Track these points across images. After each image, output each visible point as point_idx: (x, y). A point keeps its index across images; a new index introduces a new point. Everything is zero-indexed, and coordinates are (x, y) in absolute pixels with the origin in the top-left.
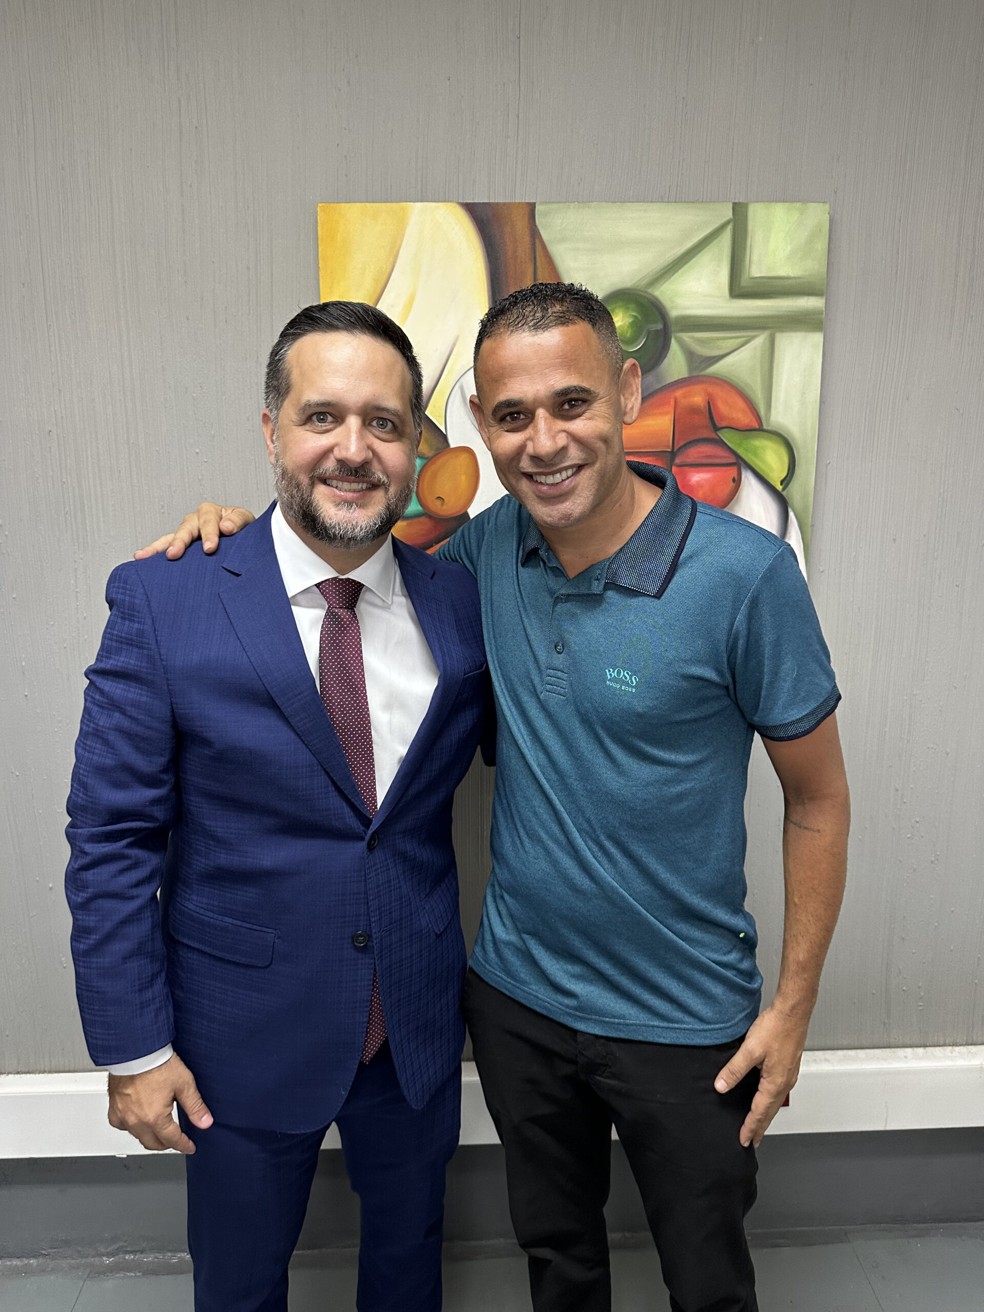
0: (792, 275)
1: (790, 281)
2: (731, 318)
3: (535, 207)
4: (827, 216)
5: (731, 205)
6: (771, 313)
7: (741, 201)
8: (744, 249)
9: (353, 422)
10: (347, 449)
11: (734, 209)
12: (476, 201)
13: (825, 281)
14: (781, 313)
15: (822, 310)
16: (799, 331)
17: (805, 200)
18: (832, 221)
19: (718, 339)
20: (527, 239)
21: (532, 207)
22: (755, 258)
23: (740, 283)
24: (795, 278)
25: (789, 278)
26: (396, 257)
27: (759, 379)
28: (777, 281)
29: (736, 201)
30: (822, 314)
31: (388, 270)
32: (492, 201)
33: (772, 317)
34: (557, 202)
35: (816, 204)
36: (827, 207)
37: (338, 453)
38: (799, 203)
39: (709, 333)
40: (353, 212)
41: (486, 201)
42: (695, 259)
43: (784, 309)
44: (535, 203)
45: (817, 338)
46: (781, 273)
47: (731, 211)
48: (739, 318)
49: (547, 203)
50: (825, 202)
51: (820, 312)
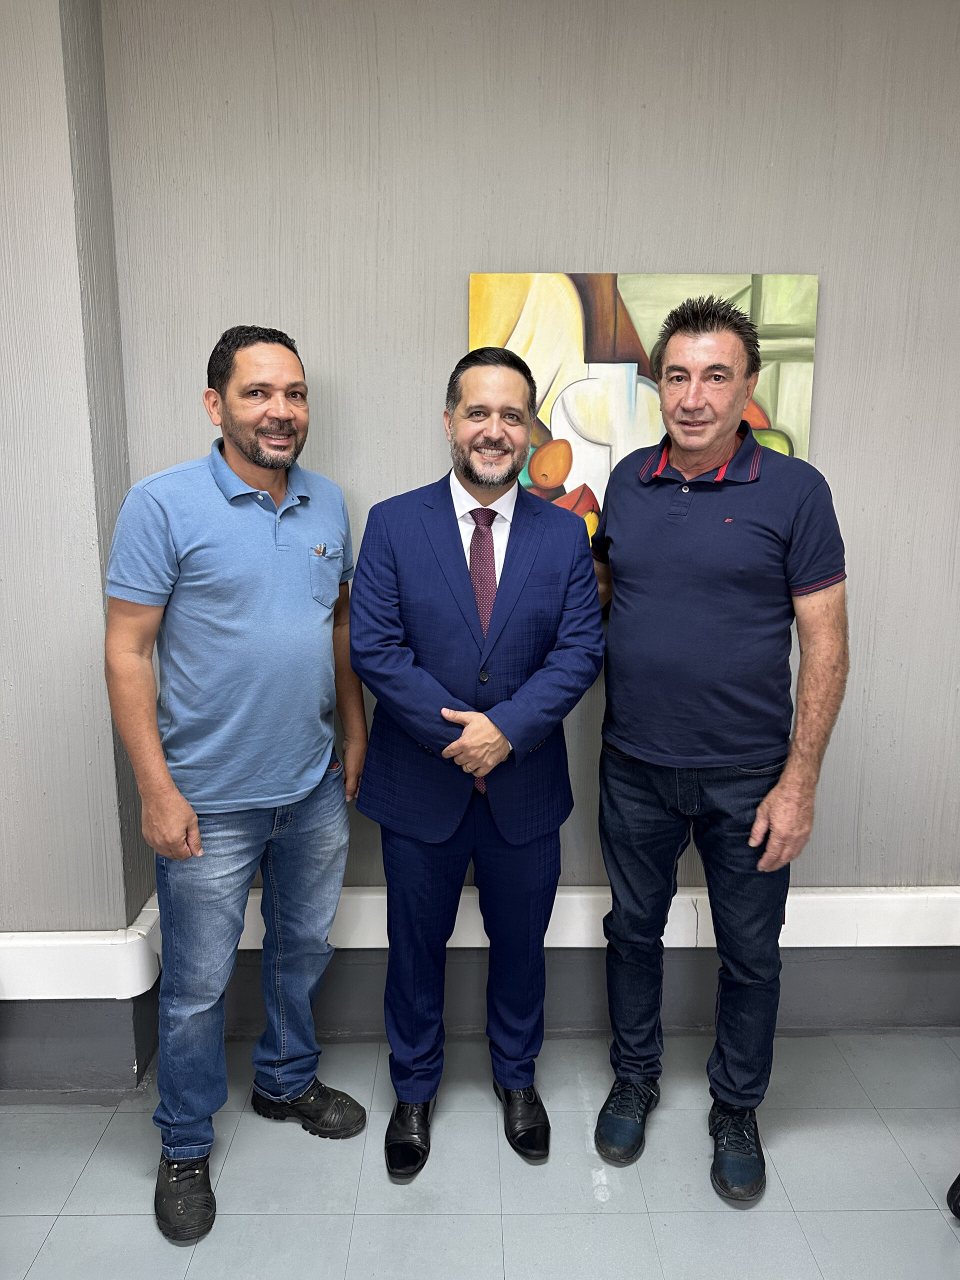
0: (792, 323)
1: (791, 327)
3: (617, 277)
4: (817, 284)
5: (750, 276)
6: (777, 349)
7: (757, 273)
8: (759, 305)
9: (495, 416)
10: (491, 431)
11: (752, 278)
12: (575, 273)
13: (815, 328)
14: (784, 349)
15: (813, 348)
16: (797, 361)
17: (802, 272)
18: (819, 286)
20: (611, 298)
21: (615, 277)
22: (767, 312)
24: (794, 325)
25: (790, 325)
26: (522, 310)
27: (769, 393)
28: (784, 327)
29: (754, 273)
30: (813, 350)
31: (516, 319)
32: (586, 272)
33: (779, 352)
34: (632, 273)
35: (809, 275)
36: (816, 278)
37: (485, 434)
38: (797, 275)
40: (494, 279)
41: (583, 272)
43: (786, 347)
44: (617, 274)
45: (810, 366)
46: (785, 322)
47: (751, 280)
49: (625, 274)
50: (815, 274)
51: (812, 349)
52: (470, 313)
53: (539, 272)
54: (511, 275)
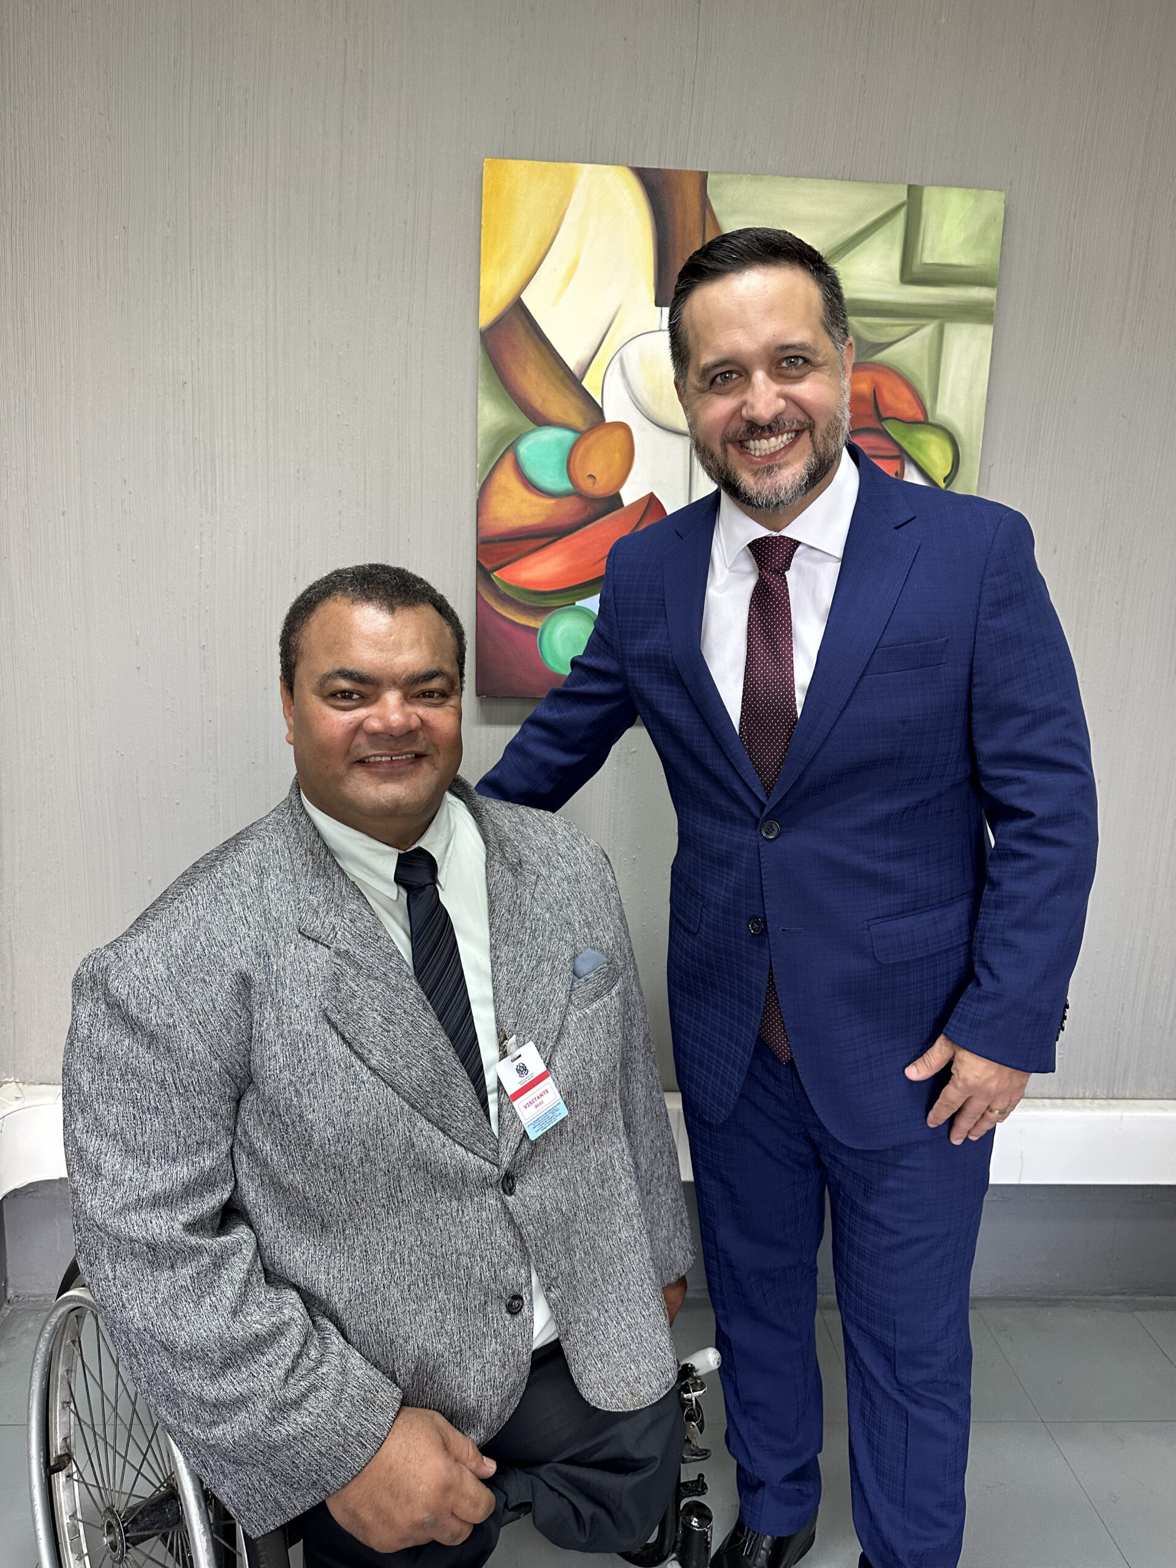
0: (964, 263)
1: (963, 270)
2: (901, 304)
3: (707, 176)
4: (1002, 206)
5: (906, 187)
6: (941, 302)
7: (916, 183)
8: (917, 233)
11: (909, 190)
12: (646, 167)
13: (998, 272)
14: (952, 302)
15: (993, 302)
16: (969, 322)
17: (981, 186)
18: (1006, 209)
19: (887, 325)
21: (704, 176)
22: (927, 243)
23: (911, 269)
24: (967, 267)
25: (961, 266)
26: (562, 218)
27: (926, 370)
28: (950, 268)
29: (911, 183)
30: (993, 306)
31: (553, 233)
32: (662, 167)
33: (942, 306)
34: (733, 173)
35: (991, 192)
38: (975, 190)
39: (880, 318)
40: (519, 169)
41: (656, 167)
42: (866, 241)
43: (957, 298)
44: (707, 172)
45: (987, 330)
46: (954, 260)
47: (906, 191)
48: (908, 305)
49: (720, 173)
50: (1001, 190)
51: (991, 304)
52: (483, 220)
53: (590, 163)
54: (546, 163)
